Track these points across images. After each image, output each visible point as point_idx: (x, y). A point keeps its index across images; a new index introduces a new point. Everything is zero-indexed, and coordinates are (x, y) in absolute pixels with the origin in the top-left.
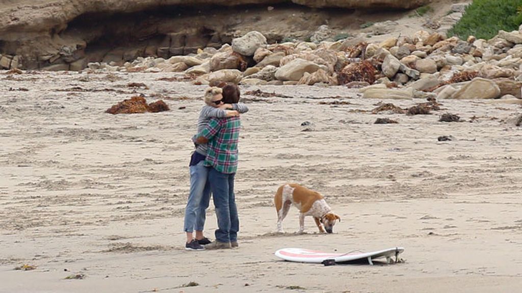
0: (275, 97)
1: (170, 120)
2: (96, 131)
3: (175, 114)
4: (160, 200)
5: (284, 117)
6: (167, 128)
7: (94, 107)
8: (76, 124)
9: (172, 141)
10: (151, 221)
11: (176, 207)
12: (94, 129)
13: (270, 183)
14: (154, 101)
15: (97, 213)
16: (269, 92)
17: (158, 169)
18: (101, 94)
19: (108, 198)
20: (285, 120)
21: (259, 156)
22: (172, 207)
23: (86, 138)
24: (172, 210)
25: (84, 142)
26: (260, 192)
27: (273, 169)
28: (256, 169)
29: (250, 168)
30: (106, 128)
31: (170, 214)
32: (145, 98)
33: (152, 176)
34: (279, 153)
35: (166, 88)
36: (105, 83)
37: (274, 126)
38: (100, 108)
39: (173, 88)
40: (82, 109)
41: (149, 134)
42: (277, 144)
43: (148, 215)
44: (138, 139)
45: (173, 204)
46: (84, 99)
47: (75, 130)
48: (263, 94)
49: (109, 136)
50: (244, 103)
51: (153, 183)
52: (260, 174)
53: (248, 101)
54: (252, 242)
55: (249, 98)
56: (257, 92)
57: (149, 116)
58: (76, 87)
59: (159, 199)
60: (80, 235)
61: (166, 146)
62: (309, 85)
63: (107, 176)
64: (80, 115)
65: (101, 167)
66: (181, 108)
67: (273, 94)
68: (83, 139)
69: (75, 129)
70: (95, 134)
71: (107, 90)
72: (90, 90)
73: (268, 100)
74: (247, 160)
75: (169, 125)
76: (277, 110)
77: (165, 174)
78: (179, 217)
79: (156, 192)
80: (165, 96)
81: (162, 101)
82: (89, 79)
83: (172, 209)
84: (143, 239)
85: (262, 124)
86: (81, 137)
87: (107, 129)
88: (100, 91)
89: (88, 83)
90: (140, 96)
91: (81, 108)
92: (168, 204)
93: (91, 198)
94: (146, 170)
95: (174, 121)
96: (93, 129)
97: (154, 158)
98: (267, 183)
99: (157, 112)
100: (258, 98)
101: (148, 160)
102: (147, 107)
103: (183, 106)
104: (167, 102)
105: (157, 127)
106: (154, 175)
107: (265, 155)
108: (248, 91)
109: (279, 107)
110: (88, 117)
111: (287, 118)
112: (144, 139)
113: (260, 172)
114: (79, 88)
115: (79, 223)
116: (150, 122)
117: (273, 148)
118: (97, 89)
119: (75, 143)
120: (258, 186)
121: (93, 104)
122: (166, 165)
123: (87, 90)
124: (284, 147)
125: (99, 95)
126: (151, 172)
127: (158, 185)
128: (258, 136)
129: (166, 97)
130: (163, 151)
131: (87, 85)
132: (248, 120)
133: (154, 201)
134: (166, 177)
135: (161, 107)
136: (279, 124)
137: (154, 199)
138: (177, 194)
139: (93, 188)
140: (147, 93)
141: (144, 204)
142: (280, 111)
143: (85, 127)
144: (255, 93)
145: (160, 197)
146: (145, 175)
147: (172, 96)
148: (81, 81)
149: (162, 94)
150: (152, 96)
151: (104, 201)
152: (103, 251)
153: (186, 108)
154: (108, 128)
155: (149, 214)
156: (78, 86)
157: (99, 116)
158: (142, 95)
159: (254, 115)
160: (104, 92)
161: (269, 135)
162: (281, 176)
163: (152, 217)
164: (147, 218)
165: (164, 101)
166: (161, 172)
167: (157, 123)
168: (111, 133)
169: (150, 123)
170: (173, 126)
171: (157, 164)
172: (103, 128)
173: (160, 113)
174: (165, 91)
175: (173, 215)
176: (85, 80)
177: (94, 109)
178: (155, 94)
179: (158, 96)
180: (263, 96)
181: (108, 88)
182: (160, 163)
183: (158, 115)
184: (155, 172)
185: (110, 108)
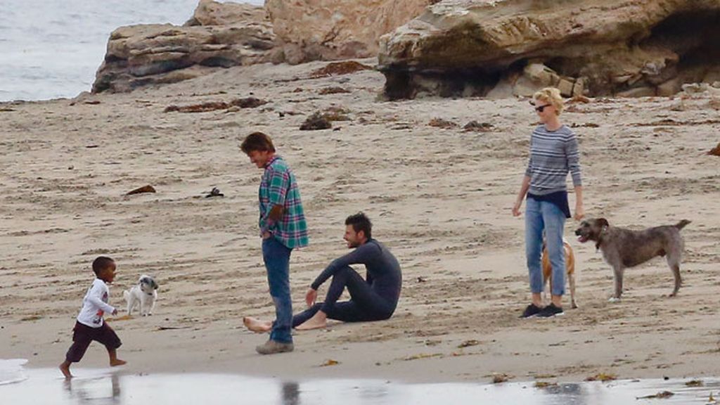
2: (695, 181)
7: (691, 148)
8: (667, 172)
12: (694, 178)
15: (702, 298)
18: (702, 128)
19: (715, 276)
23: (683, 191)
25: (679, 198)
30: (710, 175)
36: (706, 112)
38: (701, 148)
40: (675, 151)
46: (678, 136)
47: (667, 181)
49: (714, 187)
58: (666, 119)
60: (677, 329)
63: (712, 244)
64: (672, 158)
65: (703, 231)
68: (677, 193)
69: (667, 179)
70: (694, 185)
71: (710, 122)
72: (686, 123)
82: (684, 107)
86: (674, 189)
87: (711, 178)
88: (701, 123)
89: (684, 112)
91: (673, 149)
93: (692, 276)
96: (691, 178)
110: (685, 161)
114: (670, 121)
115: (675, 312)
118: (696, 121)
119: (668, 198)
121: (690, 143)
123: (682, 124)
125: (698, 130)
131: (681, 117)
139: (694, 262)
143: (680, 176)
148: (673, 110)
151: (709, 280)
152: (711, 351)
154: (714, 175)
156: (669, 118)
157: (700, 160)
160: (705, 126)
168: (717, 183)
172: (705, 177)
176: (678, 109)
177: (692, 149)
181: (711, 119)
185: (715, 147)
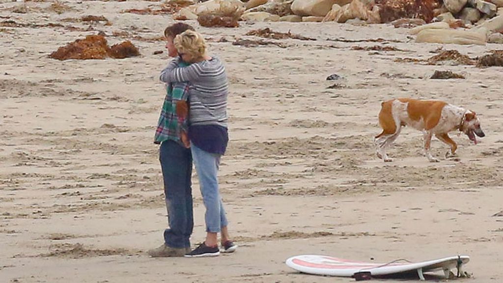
0: (290, 40)
1: (141, 69)
2: (34, 84)
3: (148, 61)
4: (125, 184)
5: (302, 67)
6: (137, 80)
7: (32, 50)
8: (6, 74)
9: (142, 99)
10: (110, 213)
11: (148, 194)
12: (32, 80)
13: (281, 161)
14: (119, 41)
15: (35, 201)
16: (282, 32)
17: (122, 139)
18: (42, 31)
19: (50, 179)
20: (304, 72)
21: (266, 123)
22: (142, 193)
23: (21, 93)
24: (142, 198)
25: (18, 100)
26: (265, 173)
27: (285, 141)
28: (260, 141)
29: (253, 140)
30: (49, 79)
31: (138, 204)
32: (105, 38)
33: (113, 149)
34: (295, 119)
35: (135, 23)
36: (49, 15)
37: (288, 81)
38: (41, 51)
39: (146, 24)
40: (16, 52)
41: (110, 88)
42: (292, 106)
43: (107, 205)
44: (95, 96)
45: (142, 190)
46: (19, 38)
47: (5, 82)
48: (273, 34)
49: (53, 90)
50: (247, 46)
51: (115, 159)
52: (266, 149)
53: (252, 45)
54: (254, 246)
55: (253, 40)
56: (266, 32)
57: (110, 63)
58: (8, 20)
59: (123, 182)
60: (8, 232)
61: (134, 107)
62: (339, 22)
63: (49, 148)
64: (12, 60)
65: (41, 135)
66: (156, 53)
67: (288, 35)
68: (17, 95)
69: (5, 81)
70: (34, 87)
71: (51, 25)
72: (28, 25)
73: (280, 44)
74: (249, 129)
75: (139, 77)
76: (293, 57)
77: (132, 147)
78: (151, 208)
79: (118, 172)
80: (134, 36)
81: (129, 42)
82: (26, 9)
83: (141, 196)
84: (99, 238)
85: (272, 76)
86: (13, 92)
87: (50, 81)
88: (42, 26)
89: (26, 14)
90: (99, 34)
91: (15, 51)
92: (135, 189)
93: (26, 179)
94: (105, 141)
95: (145, 71)
96: (30, 81)
97: (118, 123)
98: (275, 161)
99: (123, 58)
100: (265, 40)
101: (107, 125)
102: (108, 50)
103: (159, 50)
104: (136, 44)
105: (122, 79)
106: (117, 147)
107: (276, 122)
108: (252, 29)
109: (295, 54)
110: (25, 64)
111: (307, 69)
112: (104, 96)
113: (268, 146)
114: (12, 22)
115: (8, 214)
116: (112, 72)
117: (287, 111)
118: (37, 24)
119: (6, 100)
120: (263, 165)
121: (31, 45)
122: (134, 134)
123: (24, 26)
124: (302, 111)
125: (40, 33)
126: (112, 143)
127: (123, 162)
128: (265, 95)
129: (136, 37)
130: (130, 113)
131: (23, 18)
132: (251, 71)
133: (115, 184)
134: (133, 150)
135: (127, 51)
136: (295, 78)
137: (116, 182)
138: (149, 175)
139: (30, 165)
140: (109, 31)
141: (101, 189)
142: (297, 59)
143: (19, 78)
144: (262, 33)
145: (124, 179)
146: (102, 147)
147: (143, 35)
148: (15, 12)
149: (130, 33)
150: (116, 35)
151: (44, 184)
152: (42, 255)
153: (164, 52)
154: (52, 79)
155: (108, 203)
156: (11, 19)
157: (40, 63)
158: (102, 34)
159: (260, 65)
160: (47, 29)
161: (280, 94)
162: (296, 152)
163: (112, 208)
164: (105, 209)
165: (132, 42)
166: (126, 143)
167: (122, 73)
168: (56, 87)
169: (112, 74)
170: (145, 78)
171: (120, 132)
172: (45, 80)
173: (126, 59)
174: (134, 28)
175: (142, 205)
176: (20, 10)
177: (33, 52)
178: (120, 31)
179: (124, 34)
180: (273, 37)
181: (54, 23)
182: (125, 131)
183: (124, 62)
184: (118, 144)
185: (56, 50)
